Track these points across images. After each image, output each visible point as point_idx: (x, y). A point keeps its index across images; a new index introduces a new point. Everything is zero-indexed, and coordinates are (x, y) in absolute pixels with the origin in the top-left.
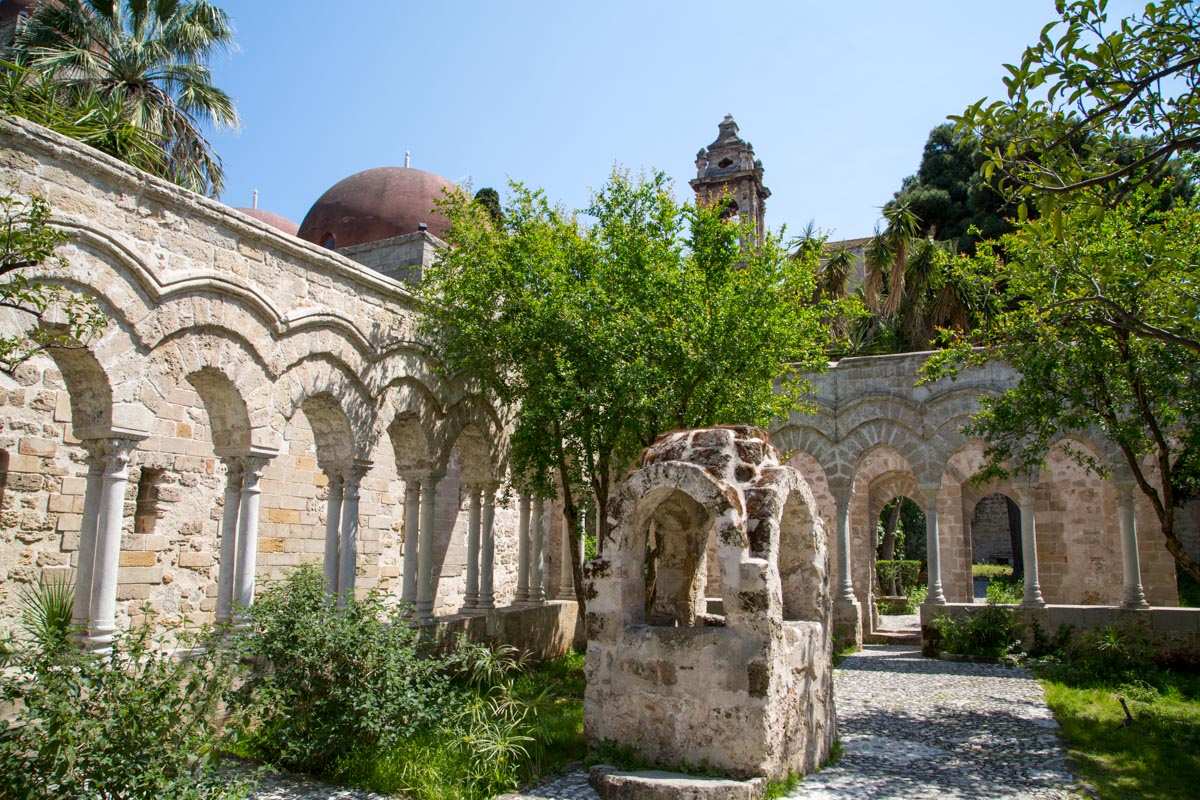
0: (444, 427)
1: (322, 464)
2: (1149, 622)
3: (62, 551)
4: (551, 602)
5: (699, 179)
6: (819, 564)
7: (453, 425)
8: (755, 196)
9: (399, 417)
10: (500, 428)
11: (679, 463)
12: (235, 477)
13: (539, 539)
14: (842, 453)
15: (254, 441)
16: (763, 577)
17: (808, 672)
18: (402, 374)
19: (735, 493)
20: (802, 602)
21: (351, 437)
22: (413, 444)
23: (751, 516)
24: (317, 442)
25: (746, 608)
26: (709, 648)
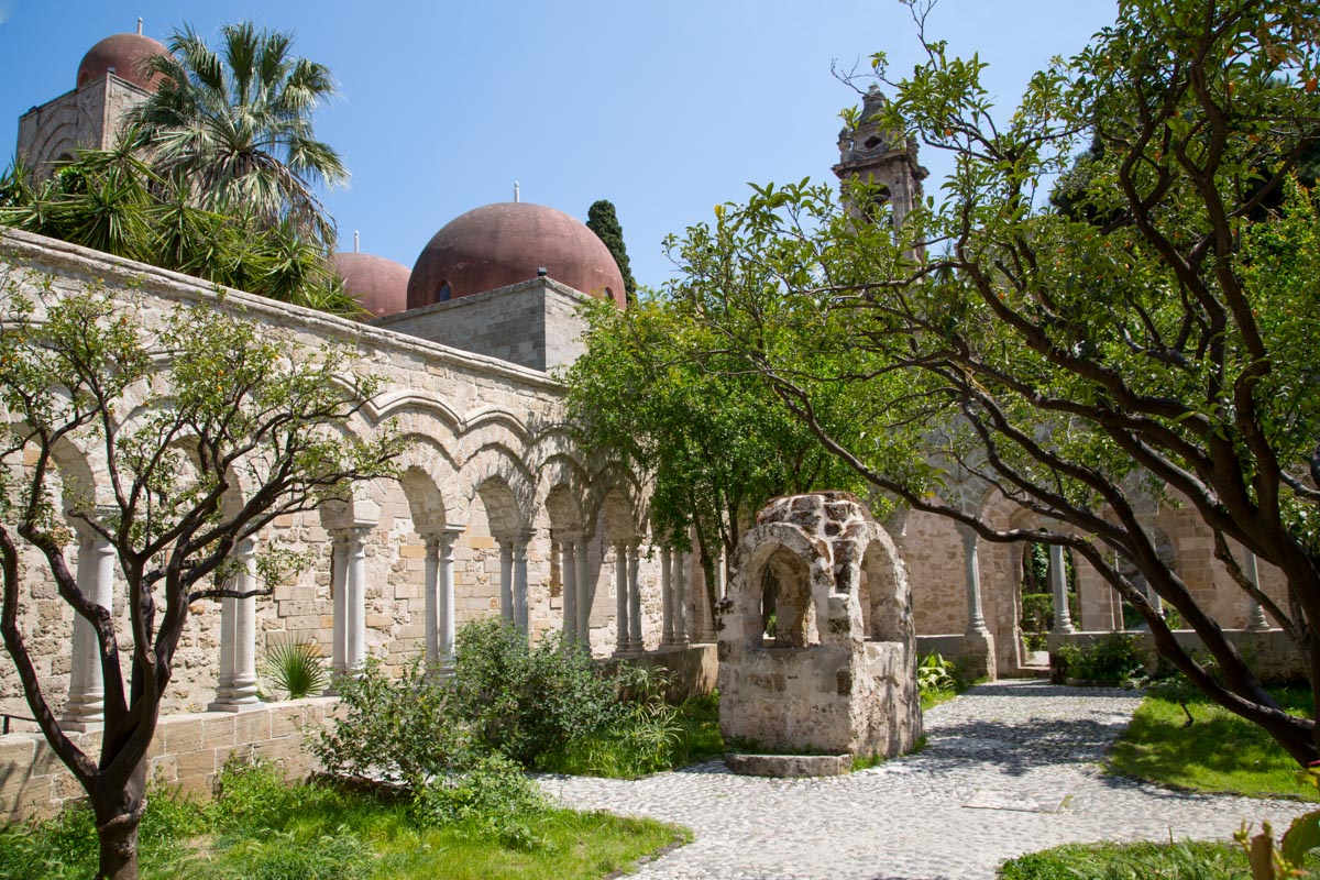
0: (590, 494)
1: (493, 533)
2: (1269, 643)
3: (279, 617)
4: (695, 646)
5: (843, 164)
6: (901, 597)
7: (599, 491)
8: (910, 178)
9: (553, 489)
10: (639, 489)
11: (781, 524)
12: (433, 550)
13: (681, 590)
14: (966, 492)
15: (448, 521)
16: (845, 607)
17: (888, 680)
18: (555, 453)
19: (825, 545)
20: (888, 627)
21: (518, 509)
22: (566, 510)
23: (837, 562)
24: (488, 515)
25: (834, 630)
26: (808, 662)
